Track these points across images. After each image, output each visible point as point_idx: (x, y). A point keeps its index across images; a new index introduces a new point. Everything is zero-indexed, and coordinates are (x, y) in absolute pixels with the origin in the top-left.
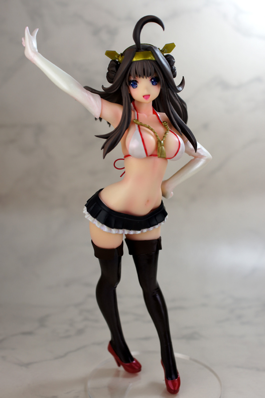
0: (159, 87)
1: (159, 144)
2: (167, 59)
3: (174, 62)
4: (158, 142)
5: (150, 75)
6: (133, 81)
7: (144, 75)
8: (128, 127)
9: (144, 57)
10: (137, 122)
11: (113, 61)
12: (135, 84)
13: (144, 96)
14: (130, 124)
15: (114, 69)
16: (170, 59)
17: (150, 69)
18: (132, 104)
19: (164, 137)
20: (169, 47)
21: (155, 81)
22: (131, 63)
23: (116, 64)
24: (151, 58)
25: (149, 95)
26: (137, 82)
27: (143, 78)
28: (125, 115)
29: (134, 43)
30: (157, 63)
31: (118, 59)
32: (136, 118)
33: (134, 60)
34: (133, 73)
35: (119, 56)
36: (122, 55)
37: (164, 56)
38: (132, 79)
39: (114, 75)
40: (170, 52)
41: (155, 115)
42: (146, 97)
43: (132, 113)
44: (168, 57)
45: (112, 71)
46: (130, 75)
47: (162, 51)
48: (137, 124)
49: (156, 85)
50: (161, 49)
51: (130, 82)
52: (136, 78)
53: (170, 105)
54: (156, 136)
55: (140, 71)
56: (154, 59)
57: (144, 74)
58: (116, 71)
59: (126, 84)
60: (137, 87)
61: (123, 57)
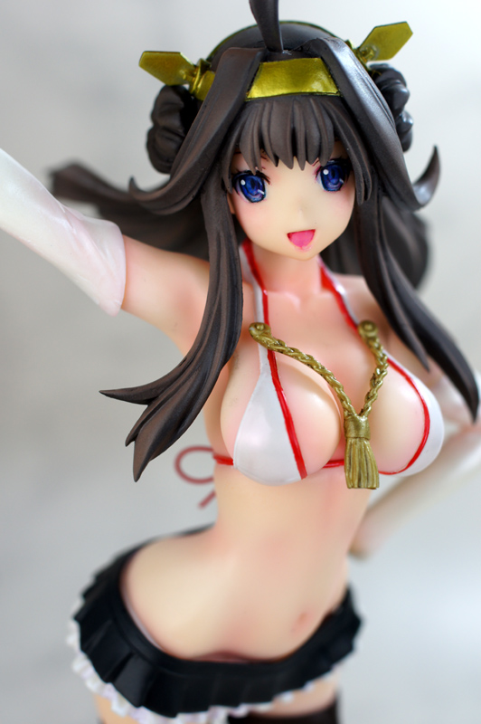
0: (348, 195)
1: (352, 434)
2: (379, 86)
3: (405, 97)
4: (347, 425)
5: (319, 155)
6: (249, 173)
7: (295, 153)
8: (229, 356)
9: (295, 84)
10: (265, 339)
11: (173, 89)
12: (256, 185)
13: (289, 235)
14: (239, 344)
15: (175, 122)
16: (390, 86)
17: (316, 128)
18: (242, 253)
19: (368, 397)
20: (389, 37)
21: (336, 174)
22: (244, 105)
23: (182, 104)
24: (320, 84)
25: (313, 231)
26: (263, 177)
27: (291, 167)
28: (219, 311)
29: (249, 20)
30: (345, 104)
31: (191, 84)
32: (261, 319)
33: (256, 93)
34: (249, 144)
35: (192, 70)
36: (205, 66)
37: (370, 73)
38: (245, 166)
39: (173, 146)
40: (391, 54)
41: (328, 296)
42: (300, 237)
43: (246, 292)
44: (382, 78)
45: (167, 129)
46: (237, 152)
47: (360, 54)
48: (263, 344)
49: (339, 189)
50: (355, 45)
51: (237, 176)
52: (263, 163)
53: (386, 258)
54: (341, 399)
55: (277, 136)
56: (333, 91)
57: (295, 151)
58: (181, 131)
59: (223, 186)
60: (263, 197)
61: (211, 75)
